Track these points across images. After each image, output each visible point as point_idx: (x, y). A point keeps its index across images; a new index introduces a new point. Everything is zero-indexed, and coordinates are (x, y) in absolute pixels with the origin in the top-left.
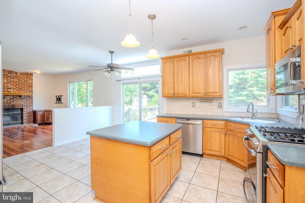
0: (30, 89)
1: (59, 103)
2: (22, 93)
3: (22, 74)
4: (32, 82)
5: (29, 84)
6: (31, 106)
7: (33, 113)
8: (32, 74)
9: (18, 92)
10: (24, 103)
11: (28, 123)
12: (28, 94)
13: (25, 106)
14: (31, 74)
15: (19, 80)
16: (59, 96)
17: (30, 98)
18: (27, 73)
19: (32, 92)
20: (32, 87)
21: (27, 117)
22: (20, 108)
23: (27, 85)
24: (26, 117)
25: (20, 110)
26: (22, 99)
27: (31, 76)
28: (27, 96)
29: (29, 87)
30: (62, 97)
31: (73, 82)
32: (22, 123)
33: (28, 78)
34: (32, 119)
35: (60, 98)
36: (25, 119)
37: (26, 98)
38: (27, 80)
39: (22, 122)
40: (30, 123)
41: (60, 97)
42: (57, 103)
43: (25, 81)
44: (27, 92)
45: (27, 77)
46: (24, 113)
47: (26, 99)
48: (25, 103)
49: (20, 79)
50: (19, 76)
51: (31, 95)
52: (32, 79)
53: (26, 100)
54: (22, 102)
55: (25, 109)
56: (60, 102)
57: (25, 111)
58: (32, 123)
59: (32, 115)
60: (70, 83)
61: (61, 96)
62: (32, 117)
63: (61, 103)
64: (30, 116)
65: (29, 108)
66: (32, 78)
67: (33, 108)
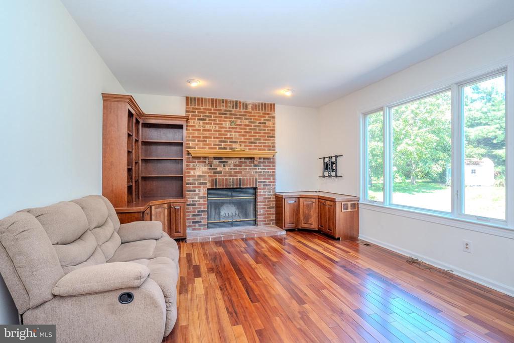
0: (269, 143)
1: (330, 176)
2: (257, 153)
3: (255, 107)
4: (274, 124)
5: (268, 130)
6: (271, 182)
7: (276, 201)
8: (274, 105)
9: (249, 149)
10: (259, 175)
11: (266, 224)
12: (266, 153)
13: (261, 182)
14: (271, 105)
15: (251, 122)
16: (330, 157)
17: (270, 162)
18: (265, 104)
19: (274, 150)
20: (274, 137)
21: (264, 208)
22: (251, 186)
23: (264, 133)
24: (262, 208)
25: (252, 192)
26: (255, 165)
27: (271, 109)
28: (264, 159)
29: (268, 137)
30: (339, 158)
31: (381, 109)
32: (255, 223)
33: (267, 116)
34: (273, 214)
35: (333, 163)
36: (260, 215)
37: (263, 162)
38: (265, 120)
39: (255, 221)
40: (269, 224)
41: (333, 160)
42: (324, 176)
43: (260, 123)
44: (264, 150)
45: (265, 114)
46: (259, 199)
47: (264, 166)
48: (261, 176)
49: (251, 119)
50: (251, 113)
51: (271, 156)
52: (274, 117)
53: (262, 169)
54: (256, 172)
55: (260, 189)
56: (333, 174)
57: (260, 195)
58: (273, 224)
59: (274, 206)
60: (365, 114)
61: (337, 157)
62: (273, 211)
63: (336, 176)
64: (270, 208)
65: (269, 189)
66: (274, 115)
67: (274, 188)
